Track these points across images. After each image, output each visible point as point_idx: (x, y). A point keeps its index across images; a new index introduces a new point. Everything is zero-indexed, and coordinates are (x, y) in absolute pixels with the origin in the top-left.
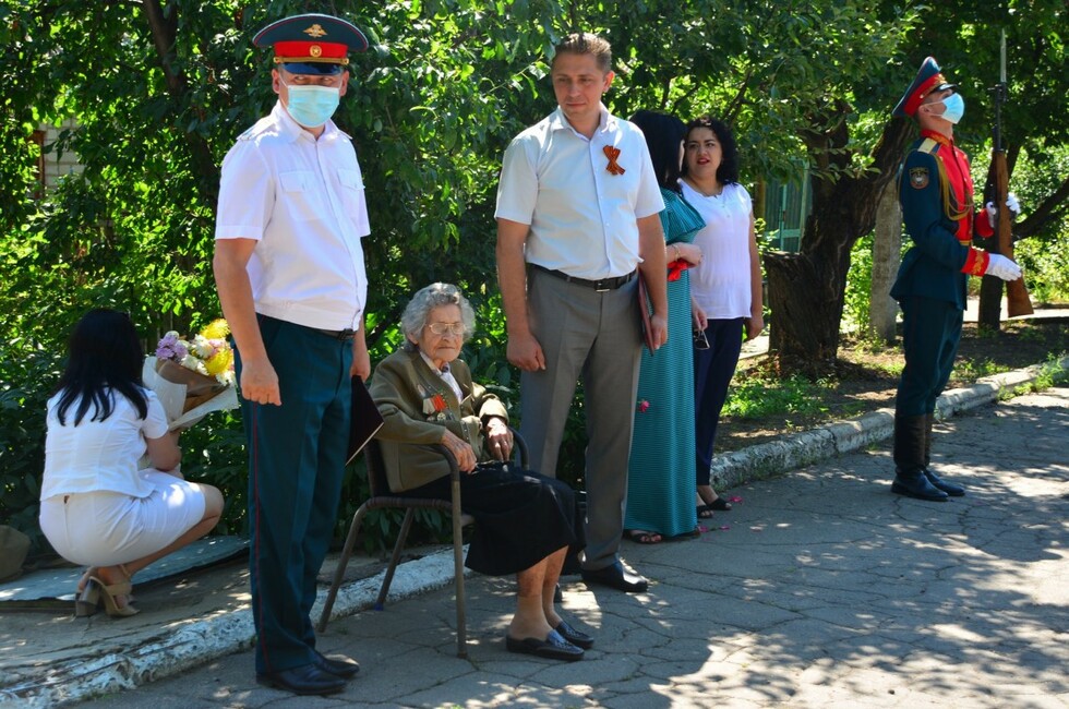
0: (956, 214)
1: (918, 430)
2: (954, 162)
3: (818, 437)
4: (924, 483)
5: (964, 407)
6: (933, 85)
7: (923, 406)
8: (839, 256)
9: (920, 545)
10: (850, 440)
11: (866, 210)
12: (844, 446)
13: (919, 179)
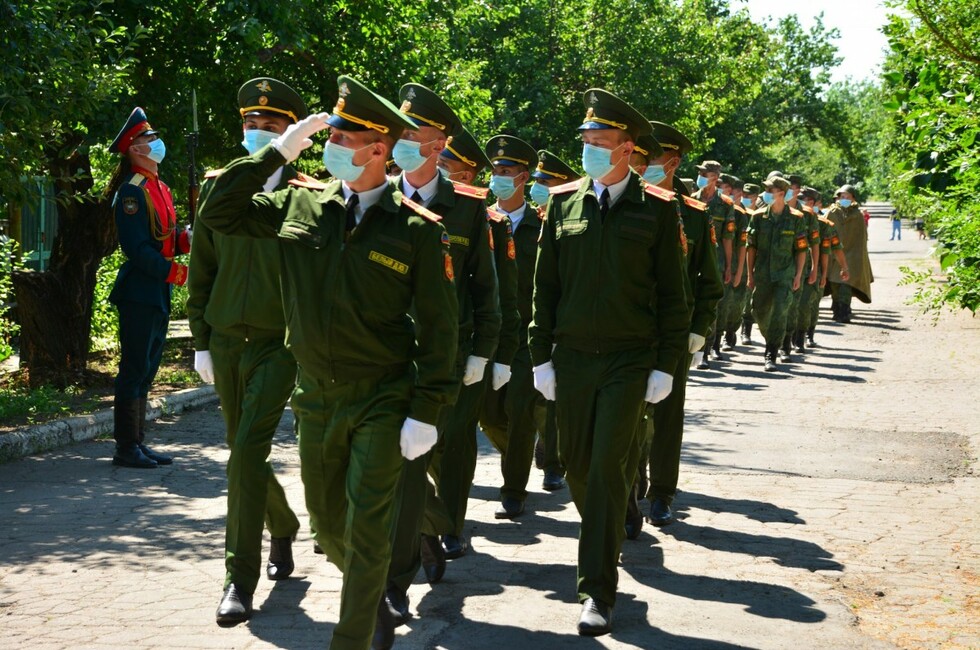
0: (161, 236)
1: (133, 411)
2: (158, 193)
3: (55, 428)
4: (139, 454)
5: (194, 404)
6: (140, 130)
7: (137, 392)
8: (85, 274)
9: (121, 494)
10: (85, 430)
11: (109, 231)
12: (79, 436)
13: (130, 207)
